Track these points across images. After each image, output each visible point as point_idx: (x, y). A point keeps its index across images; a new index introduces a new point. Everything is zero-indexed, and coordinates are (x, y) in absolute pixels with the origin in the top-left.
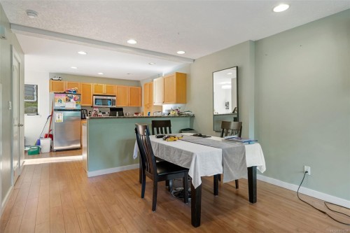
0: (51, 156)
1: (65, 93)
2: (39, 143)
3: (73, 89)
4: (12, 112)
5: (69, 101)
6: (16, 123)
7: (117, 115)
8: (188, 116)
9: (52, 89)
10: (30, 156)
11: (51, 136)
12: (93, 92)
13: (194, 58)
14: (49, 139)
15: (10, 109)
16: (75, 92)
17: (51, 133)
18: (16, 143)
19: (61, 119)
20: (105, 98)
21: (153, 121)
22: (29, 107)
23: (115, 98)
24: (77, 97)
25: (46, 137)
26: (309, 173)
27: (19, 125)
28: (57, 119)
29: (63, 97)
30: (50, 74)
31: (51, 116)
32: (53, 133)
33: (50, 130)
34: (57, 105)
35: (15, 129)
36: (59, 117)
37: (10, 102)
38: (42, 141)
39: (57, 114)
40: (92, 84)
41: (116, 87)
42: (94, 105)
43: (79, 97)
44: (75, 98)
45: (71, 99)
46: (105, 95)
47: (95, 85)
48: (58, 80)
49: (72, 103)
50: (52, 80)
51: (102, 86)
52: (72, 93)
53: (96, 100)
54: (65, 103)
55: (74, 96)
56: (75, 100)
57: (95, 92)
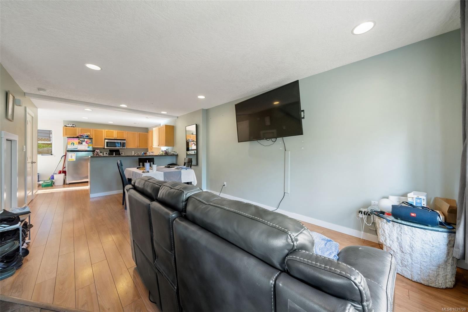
0: (64, 187)
1: (78, 137)
2: (53, 178)
3: (86, 134)
4: (25, 153)
5: (81, 143)
6: (29, 160)
7: (114, 154)
8: (173, 155)
9: (65, 133)
10: (44, 188)
11: (64, 172)
12: (104, 136)
13: (178, 116)
14: (63, 175)
15: (24, 151)
16: (87, 136)
17: (64, 170)
18: (29, 179)
19: (74, 159)
20: (115, 141)
21: (139, 158)
22: (45, 149)
23: (125, 141)
24: (89, 141)
25: (60, 173)
26: (226, 186)
27: (32, 163)
28: (70, 158)
29: (76, 141)
30: (64, 121)
31: (65, 156)
32: (66, 169)
33: (64, 168)
34: (70, 147)
35: (29, 165)
36: (72, 157)
37: (24, 146)
38: (55, 176)
39: (69, 154)
40: (103, 130)
41: (126, 133)
42: (106, 147)
43: (90, 141)
44: (87, 141)
45: (83, 142)
46: (116, 139)
47: (107, 131)
48: (72, 127)
49: (84, 145)
50: (66, 126)
51: (113, 132)
52: (85, 137)
53: (107, 142)
54: (77, 146)
55: (86, 140)
56: (87, 143)
57: (107, 137)
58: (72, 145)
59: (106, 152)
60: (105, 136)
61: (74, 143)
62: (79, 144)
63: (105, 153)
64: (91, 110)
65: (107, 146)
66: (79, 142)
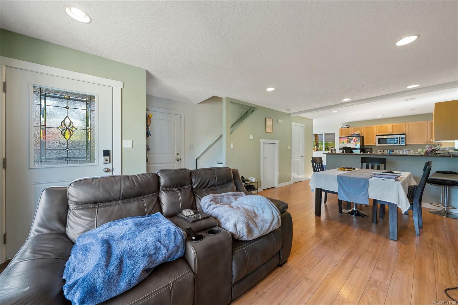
1: (348, 137)
3: (356, 133)
5: (350, 142)
9: (341, 134)
12: (376, 133)
15: (289, 149)
16: (357, 135)
20: (390, 136)
23: (404, 136)
29: (346, 140)
30: (342, 123)
34: (341, 146)
37: (289, 146)
40: (375, 126)
41: (407, 124)
42: (377, 145)
43: (358, 139)
44: (354, 140)
45: (351, 140)
46: (391, 134)
47: (379, 127)
48: (346, 127)
49: (353, 143)
50: (342, 128)
51: (387, 126)
52: (355, 136)
53: (379, 139)
54: (346, 144)
55: (354, 138)
56: (354, 141)
57: (379, 133)
58: (343, 144)
59: (380, 150)
60: (378, 132)
61: (344, 142)
62: (348, 142)
63: (378, 151)
64: (336, 112)
65: (379, 143)
66: (348, 141)
